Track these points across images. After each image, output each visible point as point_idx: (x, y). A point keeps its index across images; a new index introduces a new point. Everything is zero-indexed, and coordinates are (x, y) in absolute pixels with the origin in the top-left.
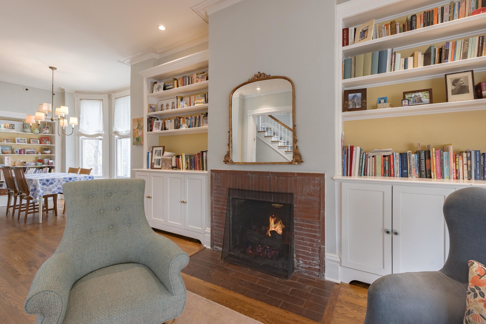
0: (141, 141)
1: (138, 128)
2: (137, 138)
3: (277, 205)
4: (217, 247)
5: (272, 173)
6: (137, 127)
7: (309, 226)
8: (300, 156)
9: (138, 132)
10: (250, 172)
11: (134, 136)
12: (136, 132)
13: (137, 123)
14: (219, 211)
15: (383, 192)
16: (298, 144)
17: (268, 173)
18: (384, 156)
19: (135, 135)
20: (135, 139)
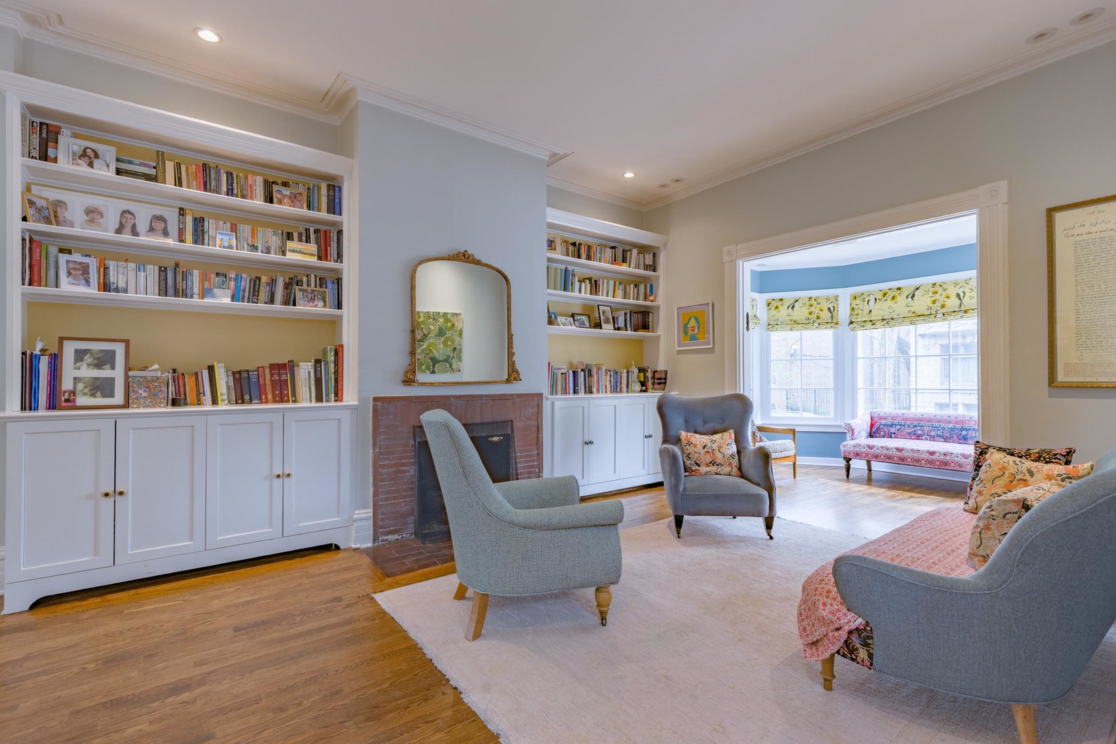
3: (496, 439)
4: (385, 538)
5: (486, 396)
7: (527, 457)
8: (518, 373)
10: (454, 397)
14: (391, 470)
15: (583, 408)
16: (515, 358)
17: (481, 396)
18: (562, 374)
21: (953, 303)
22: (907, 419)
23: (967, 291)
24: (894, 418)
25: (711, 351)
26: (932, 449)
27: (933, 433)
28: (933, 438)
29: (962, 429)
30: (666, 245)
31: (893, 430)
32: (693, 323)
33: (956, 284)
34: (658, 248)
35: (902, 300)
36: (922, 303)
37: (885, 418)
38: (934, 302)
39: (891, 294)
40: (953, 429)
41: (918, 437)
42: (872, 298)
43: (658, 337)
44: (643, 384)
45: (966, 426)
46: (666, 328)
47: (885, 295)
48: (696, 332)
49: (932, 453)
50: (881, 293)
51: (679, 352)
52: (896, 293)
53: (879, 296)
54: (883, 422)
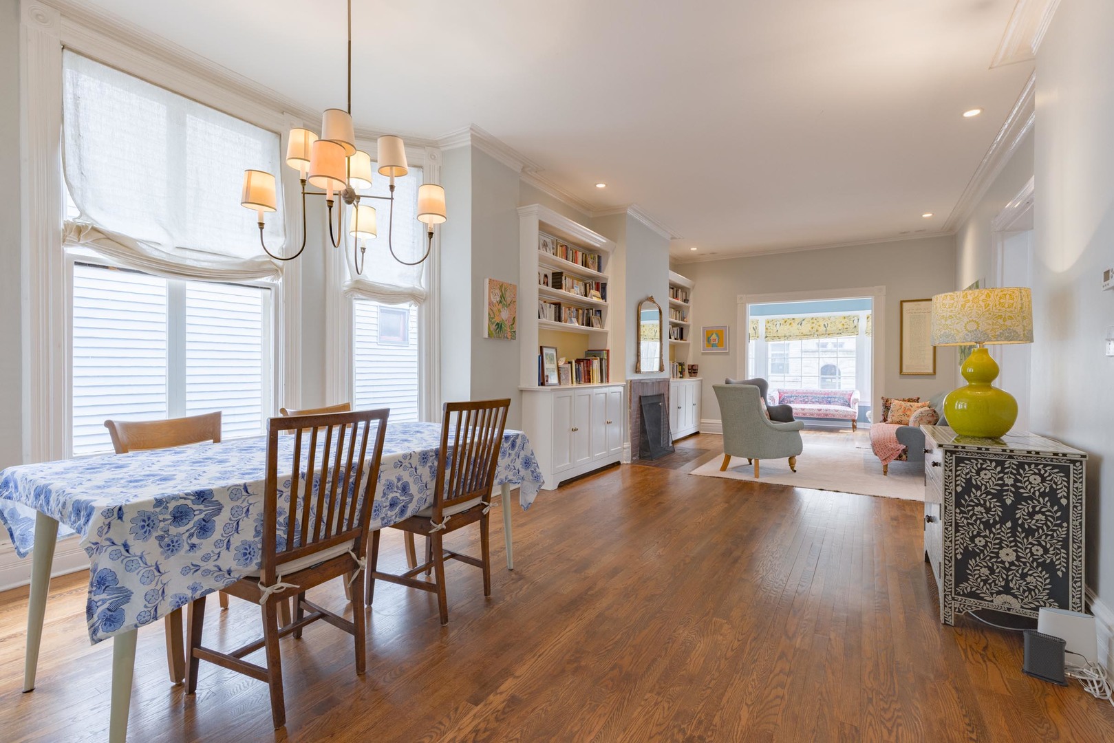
0: (506, 330)
1: (501, 302)
2: (498, 324)
3: (661, 404)
5: (656, 379)
6: (498, 299)
8: (664, 367)
9: (500, 311)
11: (493, 318)
12: (495, 309)
13: (497, 291)
19: (492, 316)
20: (493, 324)
21: (822, 329)
22: (799, 393)
23: (829, 323)
24: (792, 392)
25: (727, 354)
26: (820, 408)
27: (813, 400)
28: (813, 403)
29: (828, 398)
30: (693, 287)
31: (792, 399)
32: (714, 336)
33: (824, 319)
34: (689, 289)
35: (795, 326)
36: (806, 328)
37: (787, 393)
38: (812, 328)
39: (789, 321)
40: (823, 398)
41: (806, 402)
42: (778, 323)
43: (689, 344)
44: (681, 373)
45: (830, 396)
46: (694, 338)
47: (785, 322)
48: (717, 342)
49: (820, 410)
50: (784, 321)
51: (703, 354)
52: (792, 321)
53: (783, 322)
54: (786, 395)
